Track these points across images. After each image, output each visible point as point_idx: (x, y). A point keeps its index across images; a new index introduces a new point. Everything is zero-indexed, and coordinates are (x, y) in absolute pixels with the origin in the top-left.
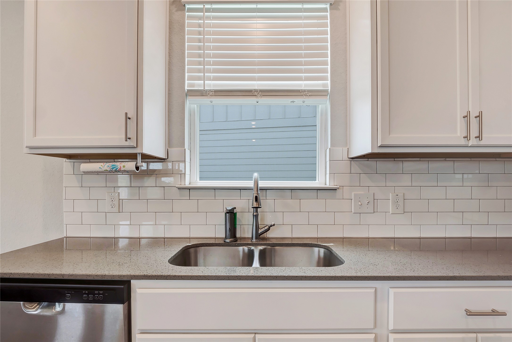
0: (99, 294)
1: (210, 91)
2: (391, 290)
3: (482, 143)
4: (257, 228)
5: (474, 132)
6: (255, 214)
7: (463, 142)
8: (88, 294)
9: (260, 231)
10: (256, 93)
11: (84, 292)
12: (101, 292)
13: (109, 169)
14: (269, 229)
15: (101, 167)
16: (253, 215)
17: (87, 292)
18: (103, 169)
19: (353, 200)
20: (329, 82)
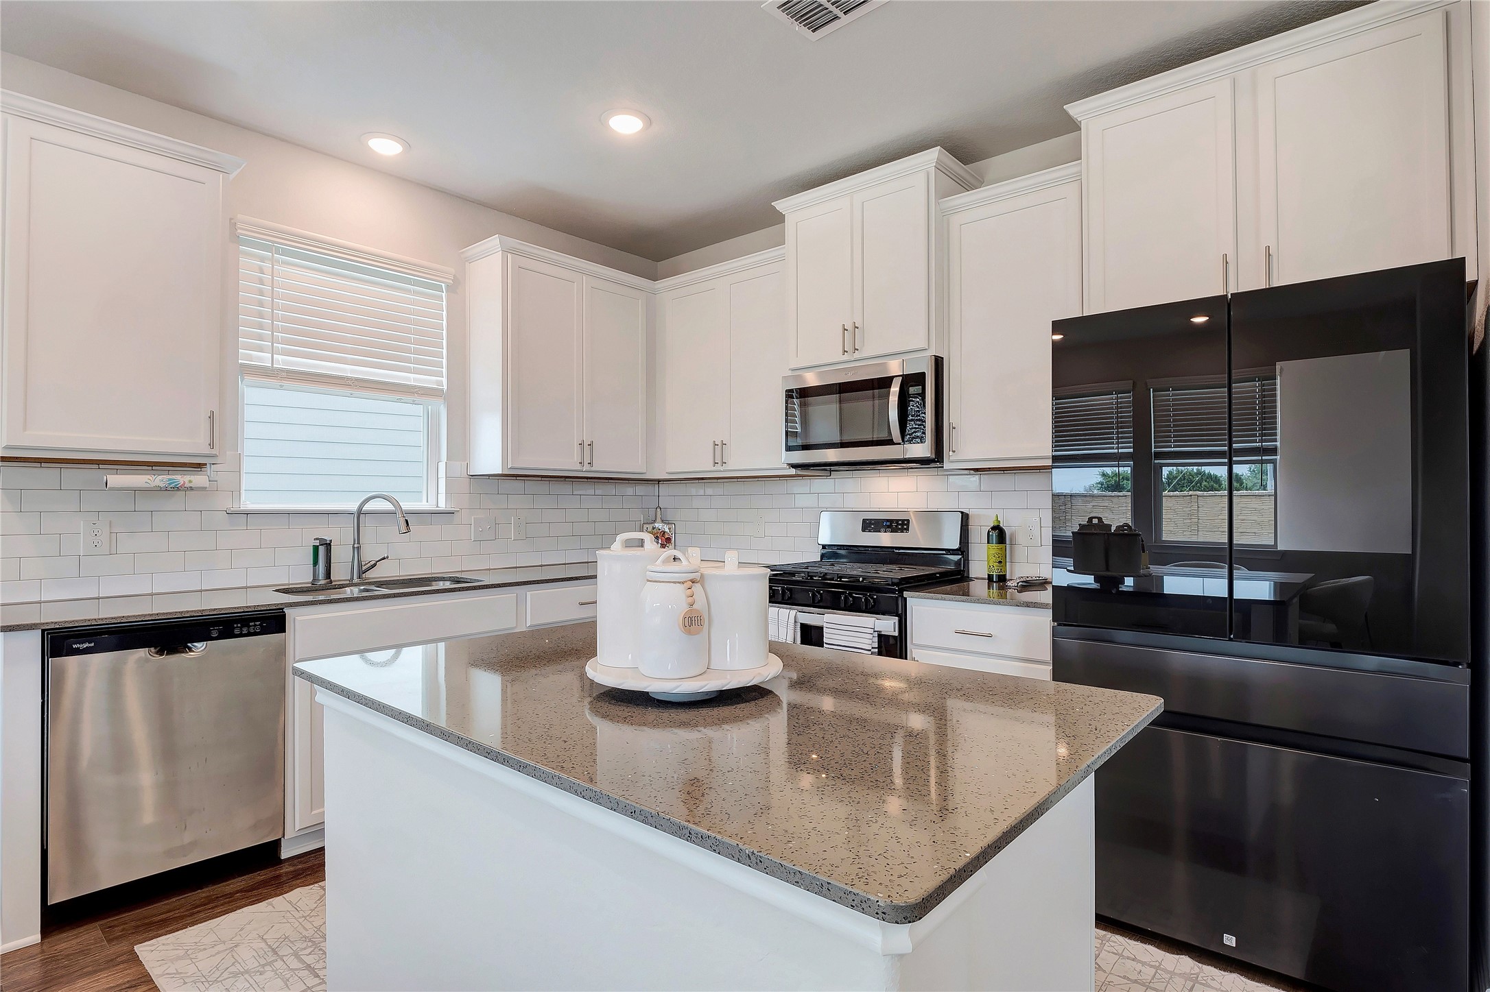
0: (255, 625)
1: (282, 370)
2: (528, 593)
3: (593, 469)
4: (360, 566)
5: (587, 460)
6: (356, 546)
7: (579, 467)
8: (241, 628)
9: (364, 568)
10: (350, 383)
11: (235, 625)
12: (258, 623)
13: (162, 485)
14: (375, 565)
15: (149, 481)
16: (354, 548)
17: (239, 625)
18: (153, 484)
19: (472, 526)
20: (444, 380)
